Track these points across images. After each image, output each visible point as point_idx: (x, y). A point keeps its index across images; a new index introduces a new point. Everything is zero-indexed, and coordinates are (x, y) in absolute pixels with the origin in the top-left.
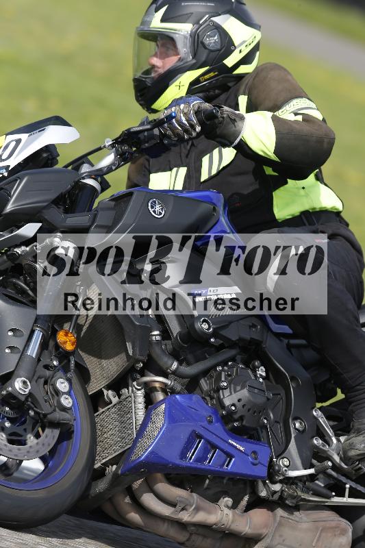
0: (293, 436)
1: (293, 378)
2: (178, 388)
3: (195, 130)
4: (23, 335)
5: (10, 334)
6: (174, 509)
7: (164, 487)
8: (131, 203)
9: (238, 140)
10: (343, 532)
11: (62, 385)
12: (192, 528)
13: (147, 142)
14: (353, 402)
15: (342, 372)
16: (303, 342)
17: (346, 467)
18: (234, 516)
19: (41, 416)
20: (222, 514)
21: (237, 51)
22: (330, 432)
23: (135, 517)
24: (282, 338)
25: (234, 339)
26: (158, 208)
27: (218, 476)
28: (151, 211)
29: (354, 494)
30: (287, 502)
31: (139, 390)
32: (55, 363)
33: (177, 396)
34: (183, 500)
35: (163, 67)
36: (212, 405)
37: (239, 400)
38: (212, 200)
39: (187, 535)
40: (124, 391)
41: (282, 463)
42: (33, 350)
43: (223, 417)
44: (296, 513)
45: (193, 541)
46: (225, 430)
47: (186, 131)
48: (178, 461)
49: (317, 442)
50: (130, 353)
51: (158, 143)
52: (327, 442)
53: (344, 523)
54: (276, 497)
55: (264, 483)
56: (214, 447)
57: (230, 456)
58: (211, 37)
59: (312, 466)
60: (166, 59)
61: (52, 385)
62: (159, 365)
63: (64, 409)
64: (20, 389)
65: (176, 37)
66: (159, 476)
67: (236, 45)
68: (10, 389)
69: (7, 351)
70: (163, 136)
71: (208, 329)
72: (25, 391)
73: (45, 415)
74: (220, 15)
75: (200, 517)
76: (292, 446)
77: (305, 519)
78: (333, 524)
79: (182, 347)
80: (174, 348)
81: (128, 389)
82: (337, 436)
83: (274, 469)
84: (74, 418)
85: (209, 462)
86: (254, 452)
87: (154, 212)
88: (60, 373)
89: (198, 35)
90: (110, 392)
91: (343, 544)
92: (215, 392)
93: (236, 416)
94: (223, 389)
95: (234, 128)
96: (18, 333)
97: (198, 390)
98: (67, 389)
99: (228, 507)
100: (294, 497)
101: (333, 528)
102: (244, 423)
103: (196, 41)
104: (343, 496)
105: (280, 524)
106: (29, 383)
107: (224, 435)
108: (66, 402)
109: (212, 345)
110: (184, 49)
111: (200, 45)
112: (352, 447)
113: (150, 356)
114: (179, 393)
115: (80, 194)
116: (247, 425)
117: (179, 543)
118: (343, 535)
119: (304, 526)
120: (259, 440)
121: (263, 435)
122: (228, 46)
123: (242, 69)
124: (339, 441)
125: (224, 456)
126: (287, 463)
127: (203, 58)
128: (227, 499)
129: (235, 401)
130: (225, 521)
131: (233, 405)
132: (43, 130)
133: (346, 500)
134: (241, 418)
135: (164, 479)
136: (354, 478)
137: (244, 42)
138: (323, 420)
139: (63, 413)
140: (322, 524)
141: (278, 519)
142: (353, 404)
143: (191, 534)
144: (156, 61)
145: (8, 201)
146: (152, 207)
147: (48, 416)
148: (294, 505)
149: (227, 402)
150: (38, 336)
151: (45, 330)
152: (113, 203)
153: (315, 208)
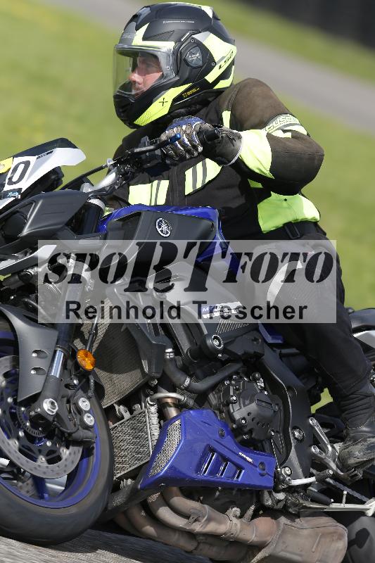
0: (293, 445)
1: (289, 388)
2: (191, 402)
3: (197, 150)
4: (46, 357)
5: (34, 355)
6: (187, 520)
7: (180, 501)
8: (141, 223)
9: (236, 158)
10: (340, 537)
11: (84, 404)
12: (201, 538)
13: (149, 162)
14: (346, 410)
15: (337, 382)
16: (294, 350)
17: (342, 474)
18: (241, 525)
19: (66, 435)
20: (231, 524)
21: (217, 67)
22: (325, 439)
23: (150, 529)
24: (275, 349)
25: (239, 354)
26: (164, 227)
27: (228, 488)
28: (159, 230)
29: (350, 500)
30: (290, 510)
31: (151, 405)
32: (75, 382)
33: (191, 412)
34: (196, 511)
35: (144, 82)
36: (221, 419)
37: (249, 414)
38: (209, 216)
39: (195, 544)
40: (137, 406)
41: (285, 471)
42: (56, 371)
43: (233, 430)
44: (297, 520)
45: (201, 550)
46: (235, 442)
47: (188, 151)
48: (194, 475)
49: (315, 450)
50: (146, 370)
51: (159, 163)
52: (323, 449)
53: (341, 528)
54: (280, 505)
55: (270, 493)
56: (226, 460)
57: (240, 468)
58: (194, 54)
59: (311, 475)
60: (147, 76)
61: (74, 404)
62: (171, 381)
63: (87, 427)
64: (49, 410)
65: (158, 54)
66: (175, 489)
67: (216, 61)
68: (39, 410)
69: (33, 372)
70: (165, 156)
71: (219, 346)
72: (53, 412)
73: (70, 434)
74: (200, 32)
75: (212, 527)
76: (293, 454)
77: (306, 525)
78: (332, 529)
79: (191, 363)
80: (184, 364)
81: (141, 405)
82: (332, 442)
83: (279, 479)
84: (95, 436)
85: (222, 475)
86: (262, 463)
87: (162, 231)
88: (80, 392)
89: (181, 53)
90: (121, 407)
91: (340, 548)
92: (224, 406)
93: (246, 430)
94: (232, 403)
95: (232, 147)
96: (42, 355)
97: (206, 404)
98: (88, 409)
99: (236, 516)
100: (295, 505)
101: (332, 534)
102: (253, 436)
103: (179, 59)
104: (341, 502)
105: (283, 531)
106: (56, 404)
107: (235, 448)
108: (89, 420)
109: (219, 360)
110: (166, 66)
111: (183, 62)
112: (350, 455)
113: (164, 373)
114: (191, 409)
115: (86, 215)
116: (256, 437)
117: (187, 552)
118: (340, 539)
119: (305, 532)
120: (264, 451)
121: (267, 446)
122: (209, 62)
123: (222, 84)
124: (333, 447)
125: (234, 468)
126: (289, 472)
127: (187, 75)
128: (235, 509)
129: (245, 415)
130: (233, 531)
131: (244, 419)
132: (51, 152)
133: (344, 506)
134: (251, 432)
135: (179, 493)
136: (349, 484)
137: (223, 58)
138: (318, 429)
139: (86, 431)
140: (321, 529)
141: (282, 527)
142: (346, 412)
143: (199, 543)
144: (136, 77)
145: (25, 224)
146: (160, 227)
147: (73, 435)
148: (296, 513)
149: (237, 416)
150: (60, 356)
151: (65, 350)
152: (121, 223)
153: (297, 220)
